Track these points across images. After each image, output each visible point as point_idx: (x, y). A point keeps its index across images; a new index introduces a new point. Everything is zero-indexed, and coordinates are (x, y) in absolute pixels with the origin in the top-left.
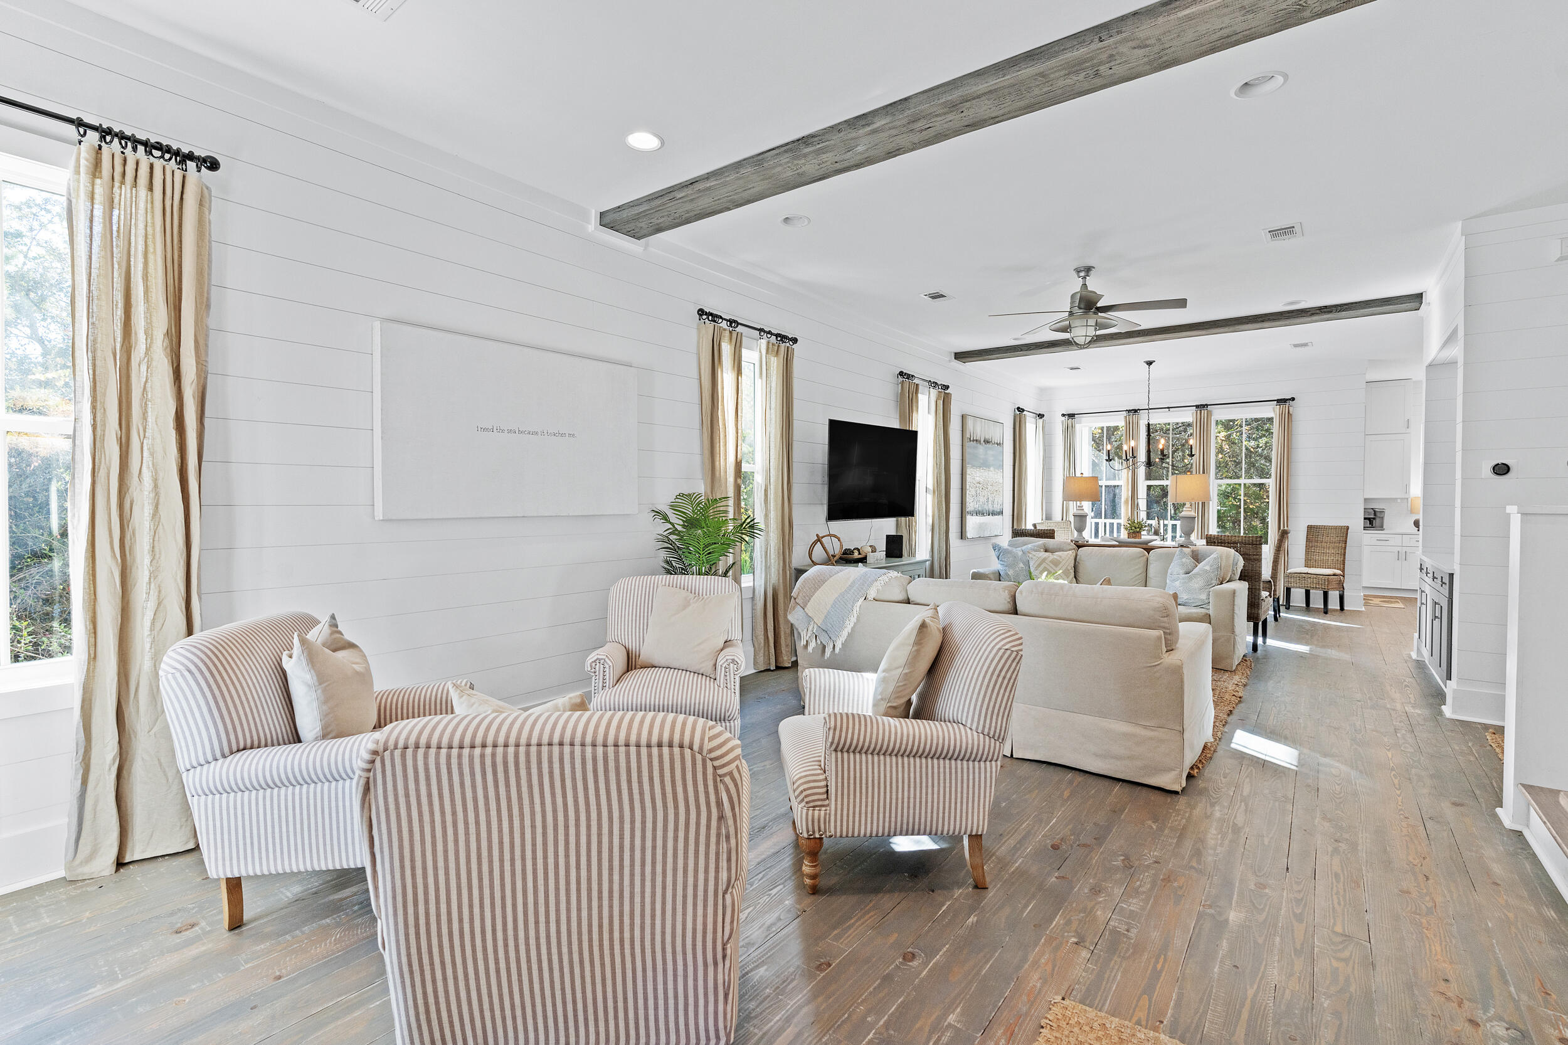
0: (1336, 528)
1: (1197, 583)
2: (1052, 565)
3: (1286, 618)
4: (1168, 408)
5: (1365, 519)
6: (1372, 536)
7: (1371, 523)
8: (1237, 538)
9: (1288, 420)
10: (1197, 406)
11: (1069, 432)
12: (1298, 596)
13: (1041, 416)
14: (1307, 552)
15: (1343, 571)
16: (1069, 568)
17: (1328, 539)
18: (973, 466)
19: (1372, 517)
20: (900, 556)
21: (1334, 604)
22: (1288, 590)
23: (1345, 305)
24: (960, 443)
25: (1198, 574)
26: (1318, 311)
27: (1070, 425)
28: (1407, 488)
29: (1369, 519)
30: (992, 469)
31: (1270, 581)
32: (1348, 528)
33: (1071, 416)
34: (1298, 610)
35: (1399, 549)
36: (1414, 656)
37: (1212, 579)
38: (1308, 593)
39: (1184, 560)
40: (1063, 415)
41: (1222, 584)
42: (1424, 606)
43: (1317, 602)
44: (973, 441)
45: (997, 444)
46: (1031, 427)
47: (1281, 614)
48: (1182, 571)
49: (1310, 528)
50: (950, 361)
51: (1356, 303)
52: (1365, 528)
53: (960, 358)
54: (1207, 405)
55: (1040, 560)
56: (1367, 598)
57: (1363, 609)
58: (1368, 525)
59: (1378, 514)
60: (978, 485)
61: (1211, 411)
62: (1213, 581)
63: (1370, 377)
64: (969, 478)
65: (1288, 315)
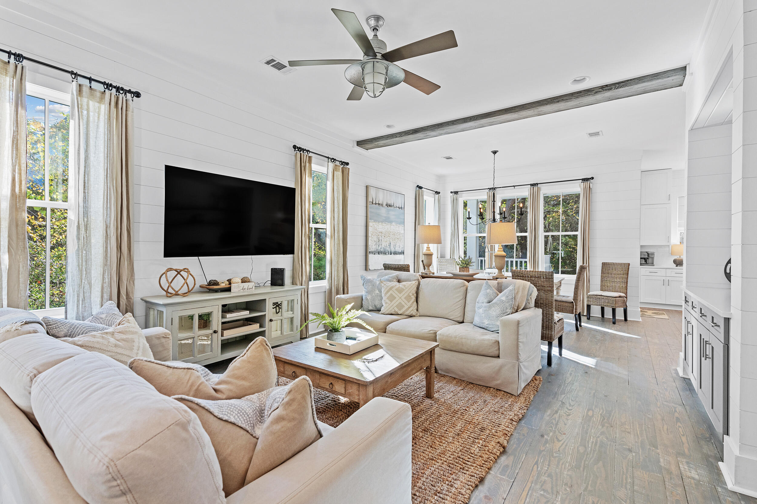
0: (621, 264)
1: (495, 311)
2: (397, 293)
3: (586, 328)
4: (513, 186)
5: (641, 258)
6: (646, 269)
7: (646, 261)
8: (534, 273)
9: (589, 191)
10: (532, 185)
11: (455, 202)
12: (596, 311)
13: (437, 193)
14: (602, 281)
15: (626, 294)
16: (411, 294)
17: (615, 272)
18: (375, 221)
19: (646, 257)
20: (282, 284)
21: (620, 316)
22: (589, 307)
23: (622, 82)
24: (364, 204)
25: (496, 303)
26: (600, 90)
27: (455, 198)
28: (669, 238)
29: (644, 259)
30: (394, 224)
31: (573, 302)
32: (629, 264)
33: (456, 193)
34: (596, 320)
35: (664, 278)
36: (681, 374)
37: (507, 309)
38: (603, 309)
39: (488, 291)
40: (452, 192)
41: (517, 311)
42: (690, 336)
43: (608, 314)
44: (376, 204)
45: (399, 208)
46: (429, 199)
47: (582, 324)
48: (486, 301)
49: (604, 264)
50: (353, 147)
51: (631, 80)
52: (641, 264)
53: (360, 145)
54: (537, 184)
55: (388, 288)
56: (643, 310)
57: (641, 320)
58: (644, 262)
59: (650, 256)
60: (380, 234)
61: (540, 188)
62: (507, 310)
63: (644, 168)
64: (370, 229)
65: (577, 95)
